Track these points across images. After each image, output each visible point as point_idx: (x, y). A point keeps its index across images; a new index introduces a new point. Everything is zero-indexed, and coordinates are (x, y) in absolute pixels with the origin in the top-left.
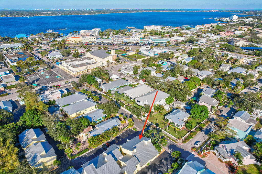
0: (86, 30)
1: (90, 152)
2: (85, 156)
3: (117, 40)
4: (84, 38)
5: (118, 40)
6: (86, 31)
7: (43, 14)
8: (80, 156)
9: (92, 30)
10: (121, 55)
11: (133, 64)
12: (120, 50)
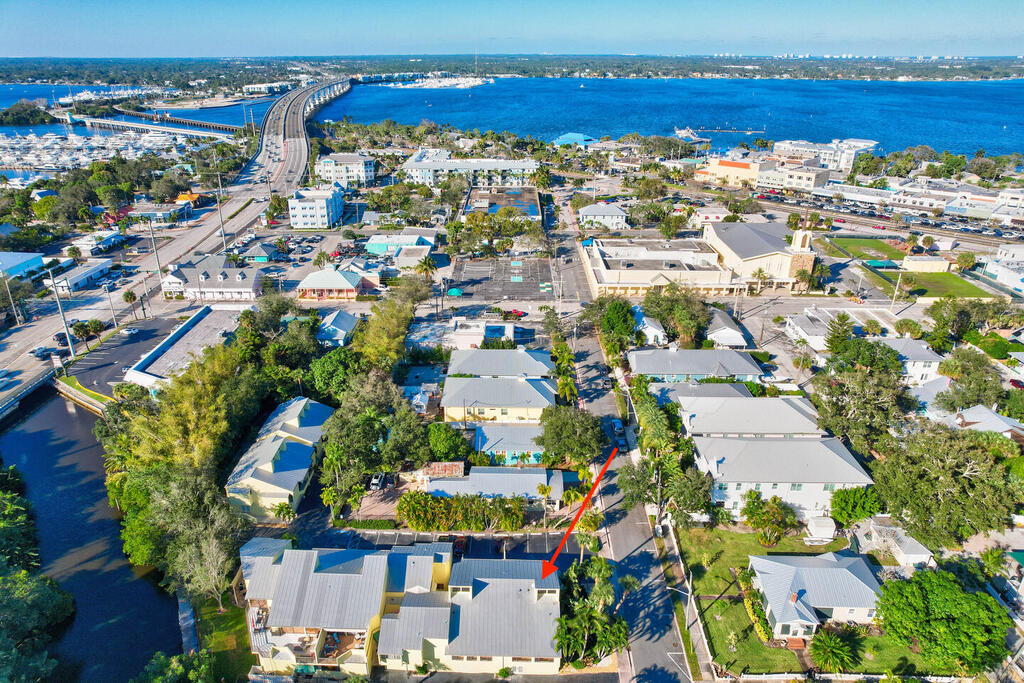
0: (804, 143)
1: (394, 536)
2: (373, 538)
3: (909, 200)
4: (770, 173)
5: (918, 200)
6: (802, 146)
7: (724, 71)
8: (359, 531)
9: (829, 145)
10: (863, 264)
11: (868, 311)
12: (886, 241)
